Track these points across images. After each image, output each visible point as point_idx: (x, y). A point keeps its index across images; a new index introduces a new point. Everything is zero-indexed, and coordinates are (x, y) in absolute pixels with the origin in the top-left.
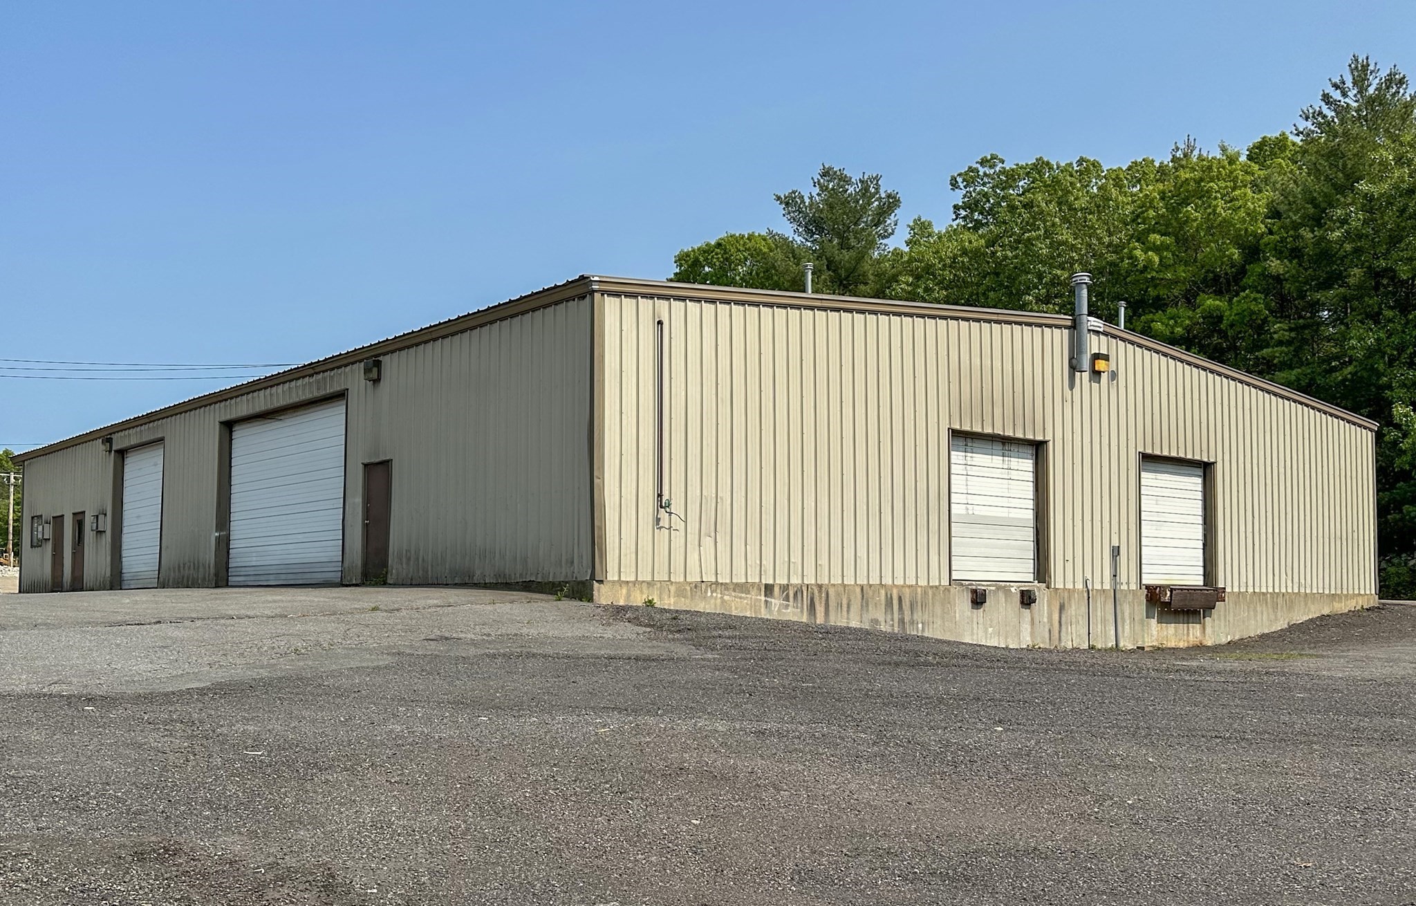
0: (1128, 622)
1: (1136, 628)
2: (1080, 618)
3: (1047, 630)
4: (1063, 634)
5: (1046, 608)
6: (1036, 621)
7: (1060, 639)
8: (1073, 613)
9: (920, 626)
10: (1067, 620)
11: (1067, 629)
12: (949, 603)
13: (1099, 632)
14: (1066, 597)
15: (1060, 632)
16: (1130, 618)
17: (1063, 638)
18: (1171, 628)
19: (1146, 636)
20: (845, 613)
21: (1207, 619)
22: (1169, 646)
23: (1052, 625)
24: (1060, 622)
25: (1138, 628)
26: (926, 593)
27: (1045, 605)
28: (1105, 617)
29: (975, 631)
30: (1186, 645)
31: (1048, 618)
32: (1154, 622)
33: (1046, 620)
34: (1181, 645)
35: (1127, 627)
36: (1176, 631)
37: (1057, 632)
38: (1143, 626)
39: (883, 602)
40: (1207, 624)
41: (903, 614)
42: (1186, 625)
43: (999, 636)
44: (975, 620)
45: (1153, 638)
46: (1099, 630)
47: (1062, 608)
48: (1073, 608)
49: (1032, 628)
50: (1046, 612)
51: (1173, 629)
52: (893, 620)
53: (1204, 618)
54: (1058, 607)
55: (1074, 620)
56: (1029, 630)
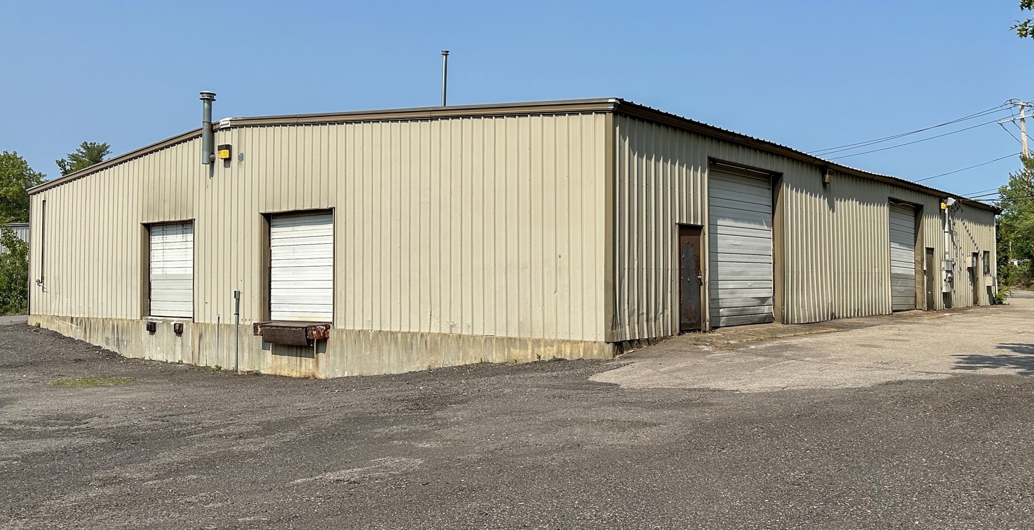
0: (247, 350)
1: (254, 356)
2: (212, 345)
3: (191, 352)
4: (201, 356)
5: (190, 337)
6: (185, 345)
7: (199, 359)
8: (208, 341)
9: (125, 343)
10: (203, 345)
11: (203, 352)
12: (139, 330)
13: (225, 357)
14: (203, 330)
15: (199, 354)
16: (249, 348)
17: (200, 358)
18: (285, 359)
19: (262, 363)
20: (96, 333)
21: (320, 354)
22: (283, 374)
23: (194, 348)
24: (199, 347)
25: (255, 355)
26: (128, 324)
27: (190, 334)
28: (229, 346)
29: (151, 349)
30: (298, 375)
31: (192, 343)
32: (269, 353)
33: (190, 345)
34: (294, 374)
35: (246, 355)
36: (289, 362)
37: (197, 354)
38: (259, 354)
39: (111, 328)
40: (320, 358)
41: (118, 335)
42: (298, 358)
43: (163, 352)
44: (151, 341)
45: (268, 366)
46: (225, 355)
47: (200, 337)
48: (208, 337)
49: (182, 350)
50: (190, 339)
51: (287, 360)
52: (114, 338)
53: (317, 353)
54: (198, 336)
55: (208, 346)
56: (180, 351)
